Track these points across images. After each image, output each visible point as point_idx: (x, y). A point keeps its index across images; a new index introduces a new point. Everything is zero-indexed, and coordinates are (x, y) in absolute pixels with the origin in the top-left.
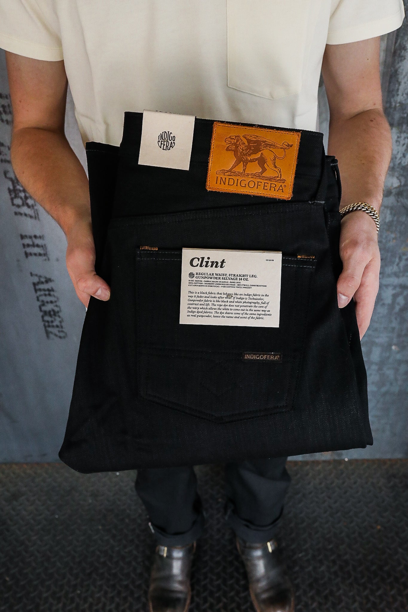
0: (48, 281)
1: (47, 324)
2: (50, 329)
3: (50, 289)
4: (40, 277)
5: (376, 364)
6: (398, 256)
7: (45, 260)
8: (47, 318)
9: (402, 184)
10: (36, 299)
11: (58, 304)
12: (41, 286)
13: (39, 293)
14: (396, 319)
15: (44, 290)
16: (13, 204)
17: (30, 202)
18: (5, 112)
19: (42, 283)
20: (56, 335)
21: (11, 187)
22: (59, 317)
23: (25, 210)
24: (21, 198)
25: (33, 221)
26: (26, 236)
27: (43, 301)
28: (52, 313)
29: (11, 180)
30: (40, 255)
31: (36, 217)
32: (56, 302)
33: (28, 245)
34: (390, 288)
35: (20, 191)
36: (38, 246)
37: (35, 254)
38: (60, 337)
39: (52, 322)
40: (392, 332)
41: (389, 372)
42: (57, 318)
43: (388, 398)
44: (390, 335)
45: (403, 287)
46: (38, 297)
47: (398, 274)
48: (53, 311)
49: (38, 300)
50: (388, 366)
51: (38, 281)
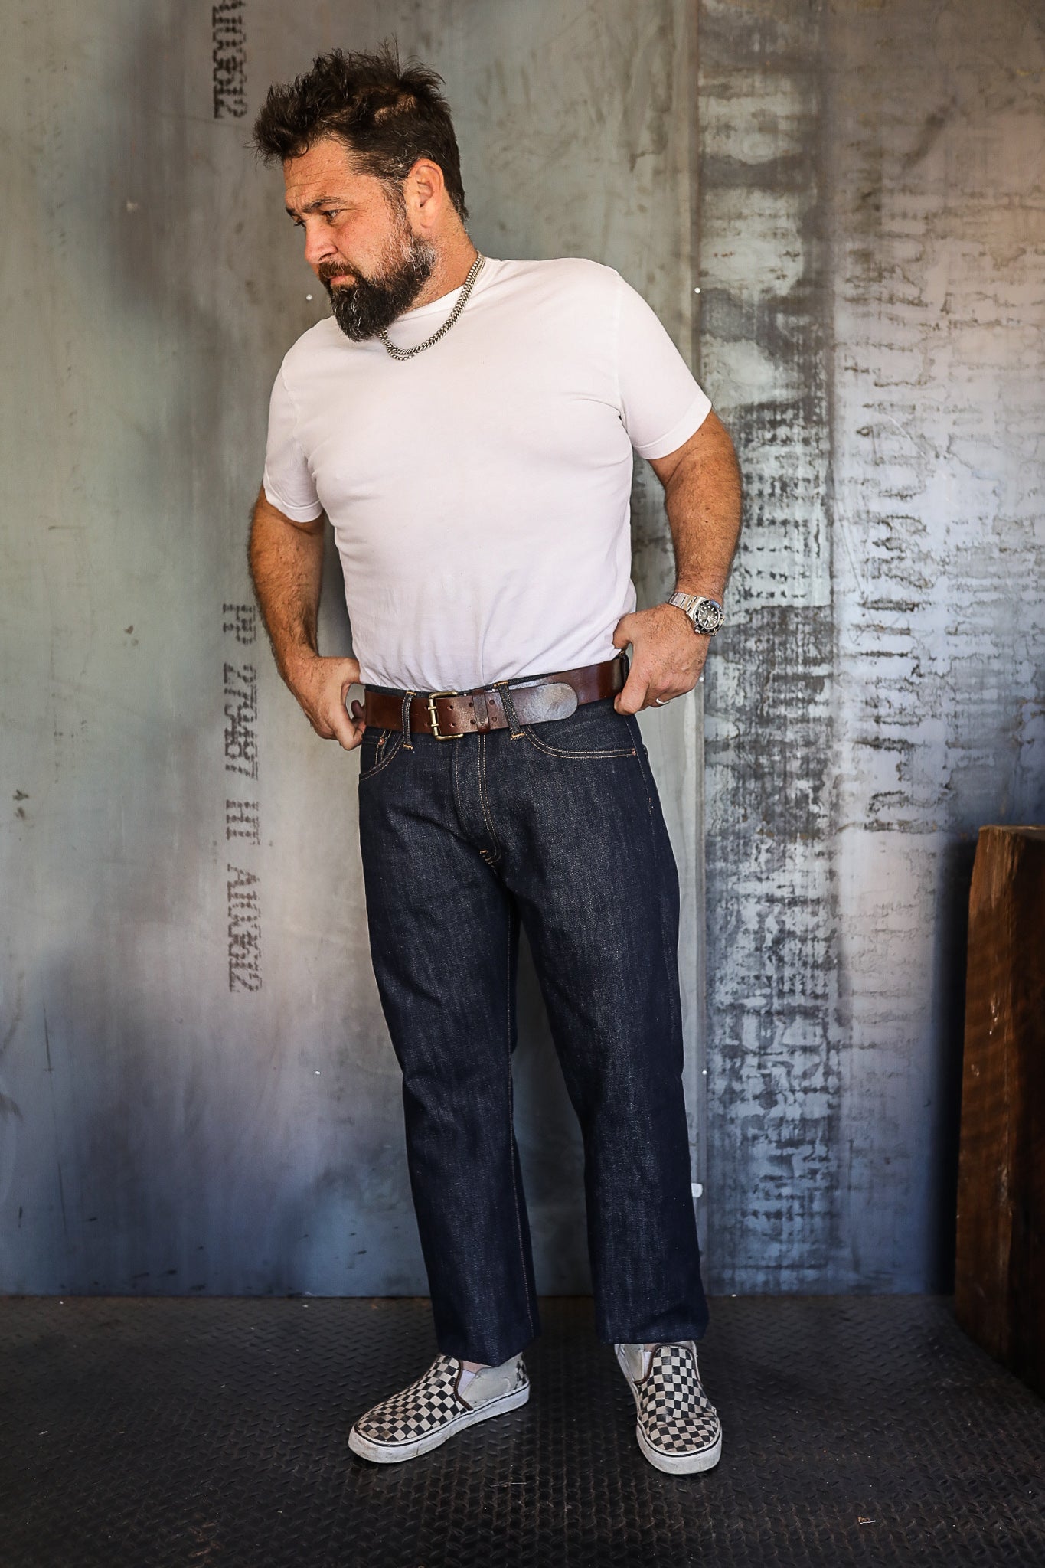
0: (251, 879)
1: (234, 960)
2: (237, 971)
3: (252, 894)
4: (241, 872)
5: (755, 1054)
6: (753, 845)
7: (254, 843)
8: (237, 949)
9: (741, 731)
10: (227, 911)
11: (258, 922)
12: (239, 890)
13: (234, 901)
14: (770, 958)
15: (243, 897)
16: (227, 754)
17: (250, 750)
18: (244, 628)
19: (242, 883)
20: (245, 984)
21: (230, 729)
22: (256, 947)
23: (241, 762)
24: (240, 745)
25: (249, 779)
26: (234, 803)
27: (236, 917)
28: (246, 940)
29: (233, 718)
30: (248, 834)
31: (253, 774)
32: (255, 918)
33: (235, 818)
34: (753, 901)
35: (240, 734)
36: (247, 820)
37: (241, 834)
38: (251, 988)
39: (243, 957)
40: (770, 986)
41: (779, 1072)
42: (252, 949)
43: (786, 1133)
44: (767, 991)
45: (771, 900)
46: (230, 909)
47: (759, 875)
48: (249, 935)
49: (230, 915)
50: (773, 1058)
51: (237, 879)
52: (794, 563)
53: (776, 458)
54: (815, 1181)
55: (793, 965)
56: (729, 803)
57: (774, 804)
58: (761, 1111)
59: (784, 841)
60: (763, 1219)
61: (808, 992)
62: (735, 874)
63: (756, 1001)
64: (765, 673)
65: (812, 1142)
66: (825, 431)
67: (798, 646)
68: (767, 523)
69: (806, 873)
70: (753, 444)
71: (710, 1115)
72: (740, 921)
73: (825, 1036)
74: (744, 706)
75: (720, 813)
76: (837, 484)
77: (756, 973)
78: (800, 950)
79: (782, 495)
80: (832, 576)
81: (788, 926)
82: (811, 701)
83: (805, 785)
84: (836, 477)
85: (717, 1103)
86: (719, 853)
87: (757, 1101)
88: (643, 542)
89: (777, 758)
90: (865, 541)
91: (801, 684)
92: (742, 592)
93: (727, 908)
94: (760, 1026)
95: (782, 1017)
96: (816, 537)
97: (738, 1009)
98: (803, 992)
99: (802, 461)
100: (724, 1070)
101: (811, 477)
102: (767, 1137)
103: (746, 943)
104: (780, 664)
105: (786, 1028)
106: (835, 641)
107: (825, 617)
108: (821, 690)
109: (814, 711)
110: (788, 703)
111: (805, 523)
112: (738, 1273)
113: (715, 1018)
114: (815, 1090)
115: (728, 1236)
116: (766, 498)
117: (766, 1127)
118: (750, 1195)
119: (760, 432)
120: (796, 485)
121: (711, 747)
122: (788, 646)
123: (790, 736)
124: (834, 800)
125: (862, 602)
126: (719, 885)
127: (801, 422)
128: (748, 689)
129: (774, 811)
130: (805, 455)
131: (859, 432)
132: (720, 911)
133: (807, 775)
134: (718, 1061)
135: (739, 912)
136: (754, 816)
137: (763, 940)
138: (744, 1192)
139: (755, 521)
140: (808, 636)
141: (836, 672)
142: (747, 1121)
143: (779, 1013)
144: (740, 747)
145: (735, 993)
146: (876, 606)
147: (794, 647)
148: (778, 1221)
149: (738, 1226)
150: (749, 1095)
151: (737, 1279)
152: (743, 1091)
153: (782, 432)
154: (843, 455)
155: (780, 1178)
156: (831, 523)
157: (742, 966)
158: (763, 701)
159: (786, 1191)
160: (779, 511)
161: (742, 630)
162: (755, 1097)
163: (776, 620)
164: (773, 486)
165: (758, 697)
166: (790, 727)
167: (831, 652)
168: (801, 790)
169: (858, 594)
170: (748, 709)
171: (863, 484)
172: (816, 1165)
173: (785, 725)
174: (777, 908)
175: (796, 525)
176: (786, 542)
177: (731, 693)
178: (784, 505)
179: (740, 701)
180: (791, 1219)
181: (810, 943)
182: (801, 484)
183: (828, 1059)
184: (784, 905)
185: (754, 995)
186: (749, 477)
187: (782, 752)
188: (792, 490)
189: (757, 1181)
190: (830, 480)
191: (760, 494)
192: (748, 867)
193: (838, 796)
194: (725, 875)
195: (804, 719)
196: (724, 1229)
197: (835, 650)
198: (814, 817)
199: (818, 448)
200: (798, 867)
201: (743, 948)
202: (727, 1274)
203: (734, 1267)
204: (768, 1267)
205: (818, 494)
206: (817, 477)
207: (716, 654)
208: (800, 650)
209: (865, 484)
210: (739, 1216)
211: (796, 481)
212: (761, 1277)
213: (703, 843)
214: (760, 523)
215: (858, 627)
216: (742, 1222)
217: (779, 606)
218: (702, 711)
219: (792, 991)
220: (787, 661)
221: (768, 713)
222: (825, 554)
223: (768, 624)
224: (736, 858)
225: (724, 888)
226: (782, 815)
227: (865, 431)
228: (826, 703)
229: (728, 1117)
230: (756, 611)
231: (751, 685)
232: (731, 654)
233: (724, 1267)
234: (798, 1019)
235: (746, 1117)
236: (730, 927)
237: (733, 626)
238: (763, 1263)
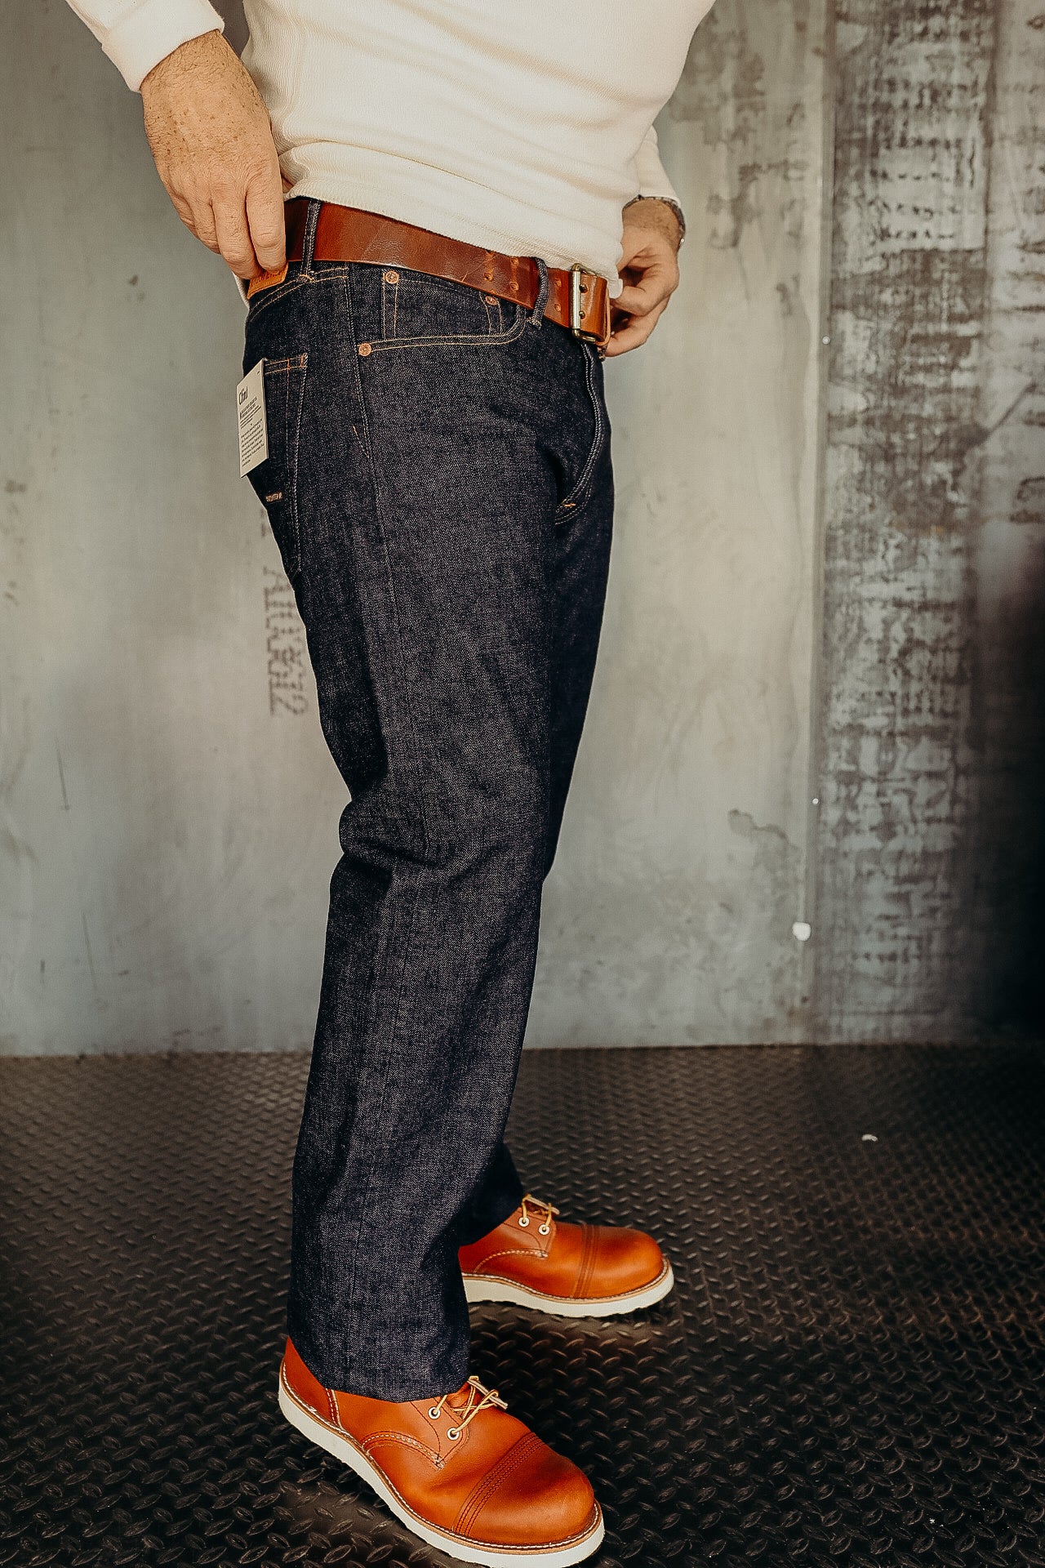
1: (275, 680)
2: (278, 692)
5: (873, 780)
6: (881, 540)
8: (278, 667)
9: (872, 403)
10: (264, 623)
12: (278, 597)
13: (273, 610)
14: (895, 672)
15: (282, 605)
19: (281, 589)
20: (288, 706)
22: (300, 664)
27: (276, 629)
28: (288, 655)
34: (877, 605)
38: (295, 711)
39: (285, 675)
40: (893, 703)
41: (900, 801)
42: (295, 666)
43: (905, 868)
44: (890, 709)
45: (899, 604)
46: (268, 620)
47: (886, 575)
48: (291, 650)
49: (268, 626)
50: (894, 785)
51: (274, 584)
52: (941, 194)
53: (927, 58)
54: (935, 919)
55: (920, 679)
56: (854, 490)
57: (907, 491)
58: (878, 844)
59: (917, 536)
60: (876, 962)
61: (937, 710)
62: (857, 574)
63: (877, 721)
64: (902, 333)
65: (934, 878)
66: (988, 22)
67: (942, 299)
68: (911, 143)
69: (940, 573)
70: (898, 40)
71: (821, 848)
72: (862, 628)
73: (953, 760)
74: (876, 373)
75: (843, 502)
76: (999, 93)
77: (878, 689)
78: (930, 662)
79: (931, 107)
80: (987, 211)
81: (918, 634)
82: (953, 367)
83: (943, 468)
84: (1000, 83)
85: (828, 836)
86: (840, 549)
87: (874, 833)
88: (760, 167)
89: (912, 436)
90: (1029, 167)
91: (945, 346)
92: (879, 232)
93: (848, 614)
94: (881, 748)
95: (906, 739)
96: (971, 161)
97: (856, 730)
98: (931, 710)
99: (957, 64)
100: (838, 799)
101: (968, 83)
102: (883, 872)
103: (868, 654)
104: (920, 321)
105: (909, 751)
106: (987, 292)
107: (977, 262)
108: (968, 353)
109: (959, 379)
110: (928, 369)
111: (959, 143)
112: (845, 1019)
113: (831, 740)
114: (939, 820)
115: (836, 981)
116: (912, 110)
117: (882, 861)
118: (863, 936)
119: (908, 24)
120: (949, 94)
121: (833, 422)
122: (931, 299)
123: (928, 410)
124: (976, 485)
125: (1021, 243)
126: (839, 587)
127: (960, 9)
128: (881, 352)
129: (906, 500)
130: (962, 53)
131: (1030, 23)
132: (839, 618)
133: (947, 456)
134: (832, 788)
135: (861, 619)
136: (883, 505)
137: (887, 650)
138: (856, 932)
139: (897, 140)
140: (955, 286)
141: (986, 332)
142: (861, 856)
143: (903, 734)
144: (869, 422)
145: (853, 711)
146: (1038, 248)
147: (938, 300)
148: (892, 964)
149: (849, 969)
150: (865, 827)
151: (845, 1026)
152: (858, 822)
153: (936, 23)
154: (1009, 53)
155: (896, 917)
156: (989, 143)
157: (862, 680)
158: (898, 366)
159: (902, 931)
160: (926, 127)
161: (877, 279)
162: (872, 829)
163: (918, 266)
164: (921, 96)
165: (893, 362)
166: (929, 399)
167: (982, 306)
168: (939, 475)
169: (1017, 233)
170: (880, 376)
171: (1031, 91)
172: (937, 902)
173: (923, 396)
174: (905, 614)
175: (948, 145)
176: (934, 168)
177: (861, 357)
178: (934, 120)
179: (871, 367)
180: (906, 960)
181: (941, 654)
182: (956, 92)
183: (955, 785)
184: (913, 610)
185: (875, 714)
186: (892, 84)
187: (918, 430)
188: (944, 101)
189: (870, 920)
190: (991, 87)
191: (905, 105)
192: (873, 566)
193: (981, 481)
194: (847, 575)
195: (946, 389)
196: (833, 973)
197: (986, 304)
198: (951, 506)
199: (979, 44)
200: (932, 566)
201: (864, 660)
202: (834, 1021)
203: (841, 1013)
204: (879, 1013)
205: (976, 105)
206: (975, 84)
207: (843, 307)
208: (945, 304)
209: (1035, 92)
210: (849, 958)
211: (949, 88)
212: (870, 1025)
213: (823, 538)
214: (903, 143)
215: (1016, 276)
216: (852, 966)
217: (922, 250)
218: (826, 378)
219: (918, 710)
220: (929, 317)
221: (903, 382)
222: (980, 183)
223: (908, 271)
224: (860, 555)
225: (845, 590)
226: (914, 504)
227: (1038, 22)
228: (973, 369)
229: (841, 851)
230: (894, 255)
231: (885, 347)
232: (862, 309)
233: (830, 1013)
234: (925, 740)
235: (861, 851)
236: (851, 636)
237: (866, 274)
238: (874, 1009)
